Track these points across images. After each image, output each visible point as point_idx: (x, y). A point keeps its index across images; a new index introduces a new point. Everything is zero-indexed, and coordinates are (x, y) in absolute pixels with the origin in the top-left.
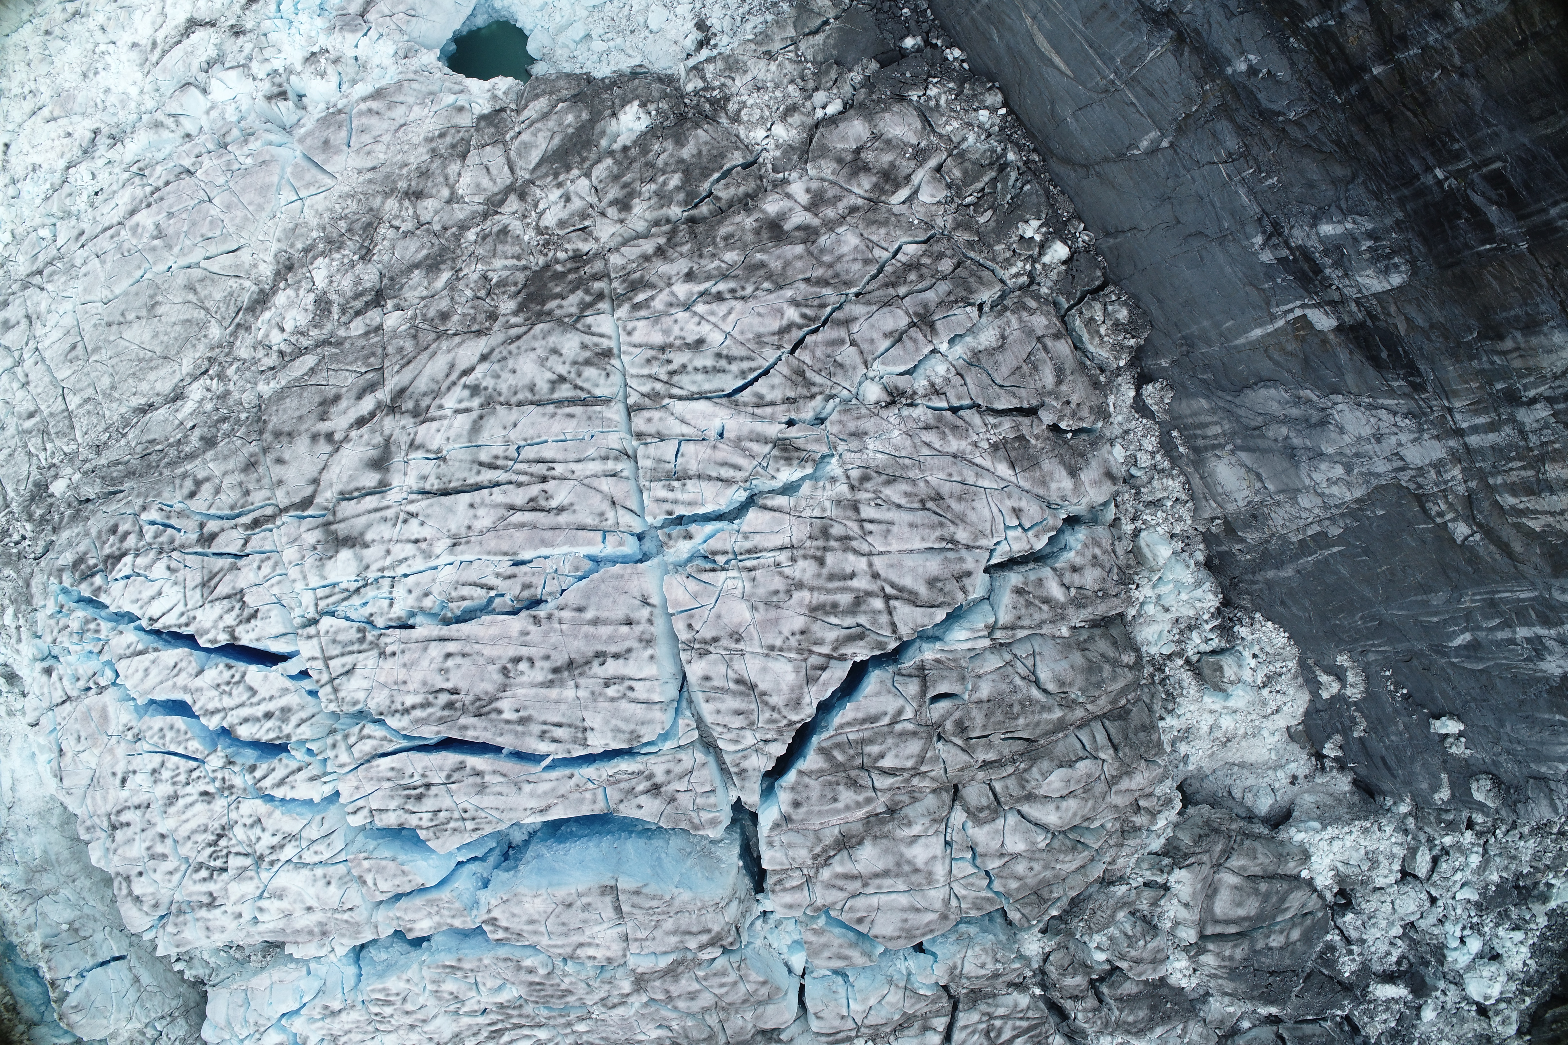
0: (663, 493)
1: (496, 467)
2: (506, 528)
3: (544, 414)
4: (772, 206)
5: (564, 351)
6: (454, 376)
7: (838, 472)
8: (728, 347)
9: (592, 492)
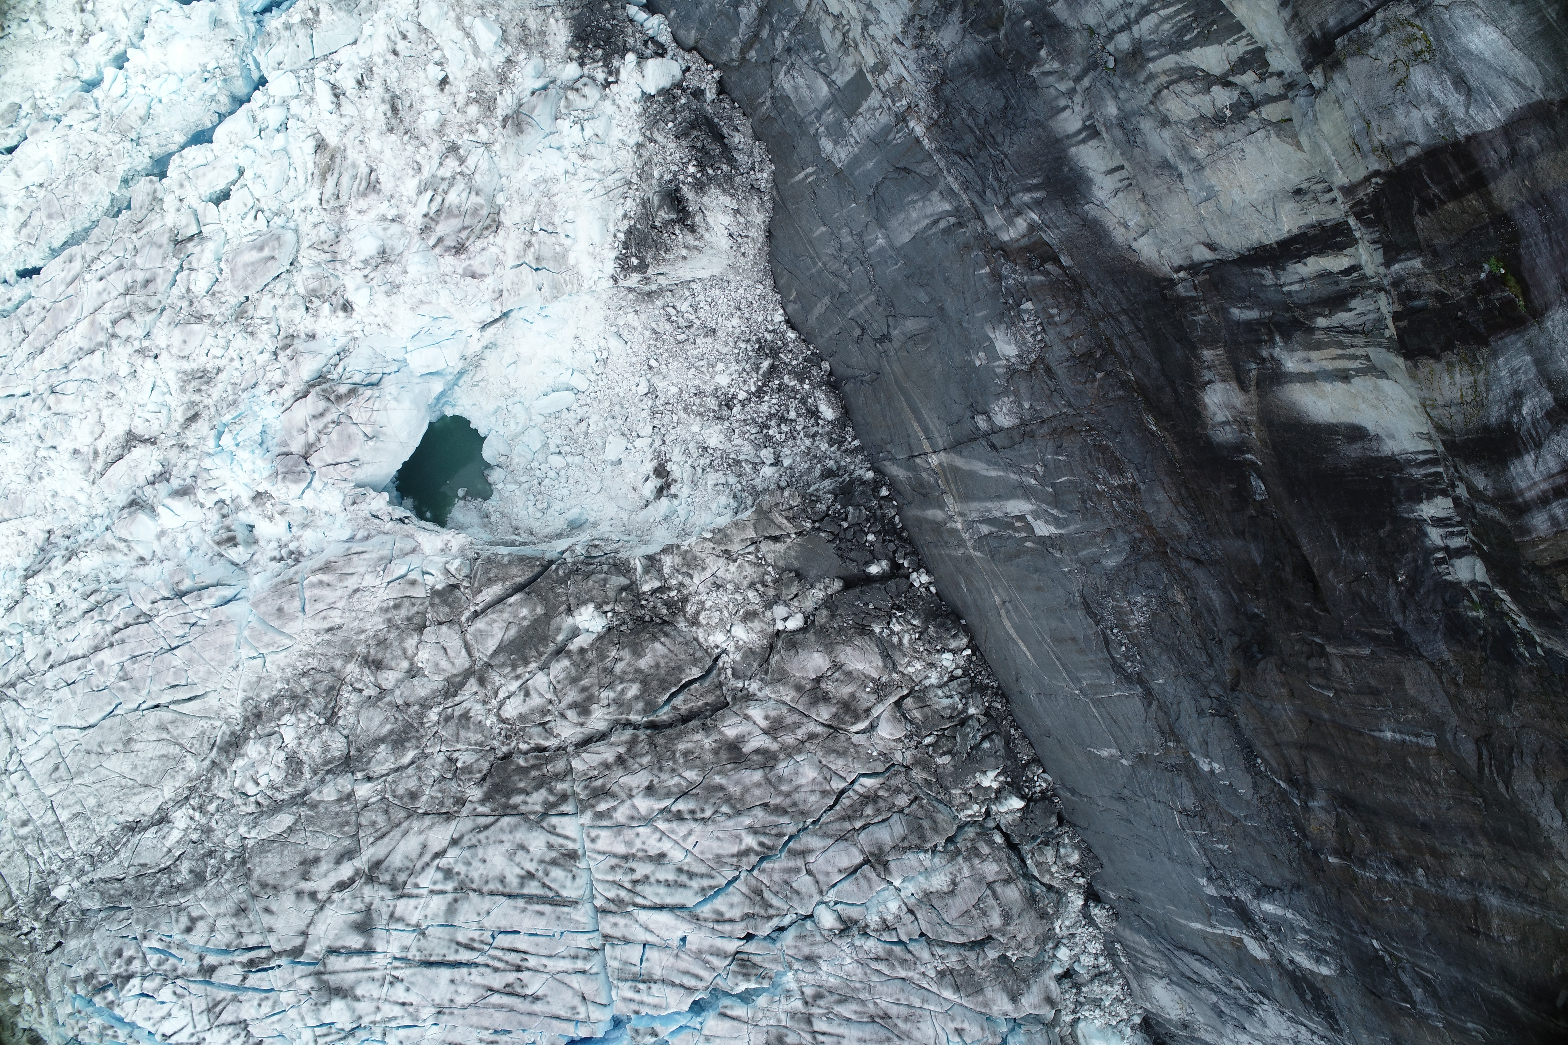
0: (631, 994)
1: (473, 949)
2: (486, 1006)
3: (515, 908)
4: (731, 729)
5: (531, 849)
6: (427, 858)
7: (793, 986)
8: (689, 864)
9: (564, 988)
